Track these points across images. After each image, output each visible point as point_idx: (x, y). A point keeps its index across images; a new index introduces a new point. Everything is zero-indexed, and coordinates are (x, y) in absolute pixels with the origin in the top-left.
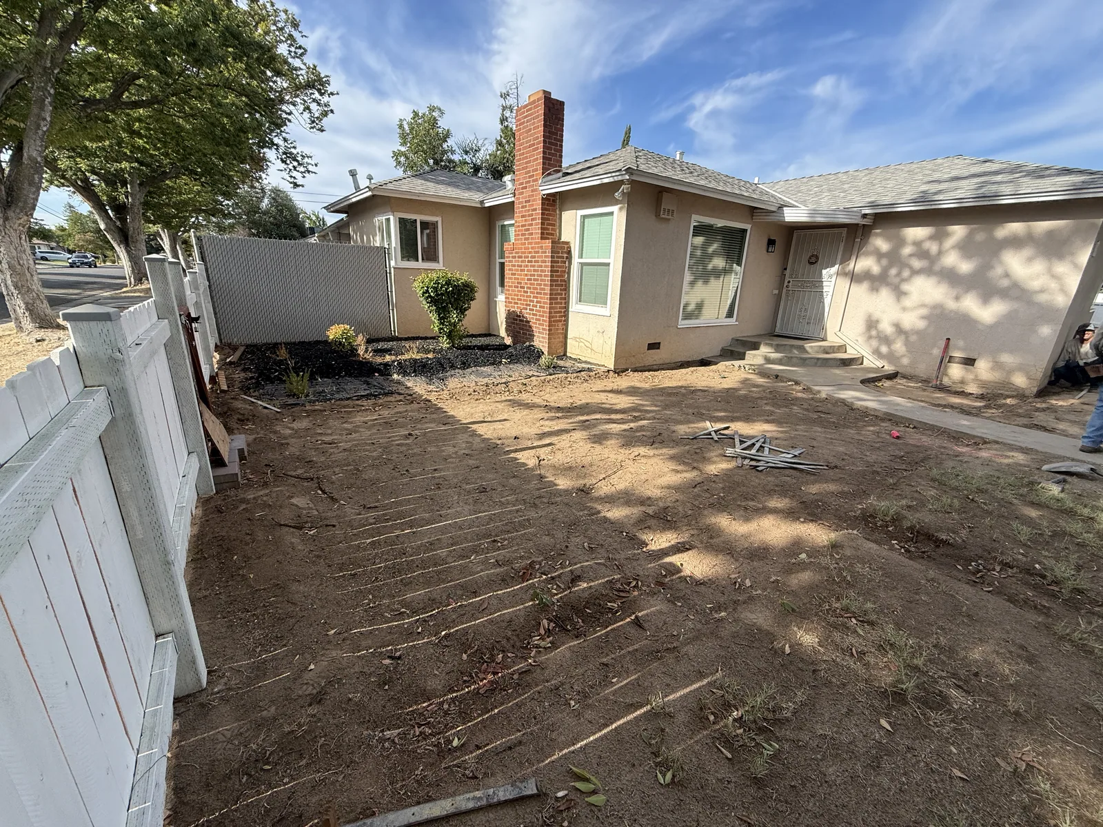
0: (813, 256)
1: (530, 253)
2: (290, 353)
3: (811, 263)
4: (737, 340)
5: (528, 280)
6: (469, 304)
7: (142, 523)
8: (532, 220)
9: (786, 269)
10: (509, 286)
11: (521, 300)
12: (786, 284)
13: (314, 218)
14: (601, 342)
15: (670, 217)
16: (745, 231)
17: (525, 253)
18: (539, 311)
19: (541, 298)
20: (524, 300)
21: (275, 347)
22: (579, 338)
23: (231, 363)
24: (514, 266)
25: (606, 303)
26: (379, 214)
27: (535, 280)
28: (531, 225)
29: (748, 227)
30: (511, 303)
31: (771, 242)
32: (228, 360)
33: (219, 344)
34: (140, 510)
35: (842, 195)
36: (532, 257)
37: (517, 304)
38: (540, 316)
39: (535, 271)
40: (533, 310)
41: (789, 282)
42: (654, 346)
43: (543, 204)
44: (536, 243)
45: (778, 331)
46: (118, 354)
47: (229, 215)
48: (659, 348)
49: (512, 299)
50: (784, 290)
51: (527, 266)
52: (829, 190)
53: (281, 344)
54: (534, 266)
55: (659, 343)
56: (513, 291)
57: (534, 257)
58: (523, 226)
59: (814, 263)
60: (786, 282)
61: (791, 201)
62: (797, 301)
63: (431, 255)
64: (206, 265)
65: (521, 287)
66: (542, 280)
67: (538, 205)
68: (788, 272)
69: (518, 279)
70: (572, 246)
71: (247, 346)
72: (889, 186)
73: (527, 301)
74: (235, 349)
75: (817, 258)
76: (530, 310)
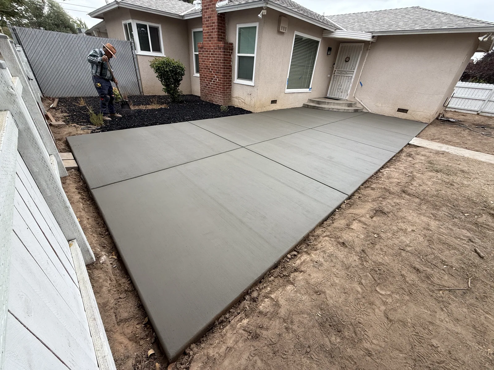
0: (347, 57)
1: (212, 49)
2: (86, 102)
3: (346, 61)
4: (310, 100)
5: (212, 65)
6: (181, 77)
7: (48, 188)
8: (213, 29)
9: (334, 64)
10: (202, 68)
11: (208, 76)
12: (334, 72)
13: (79, 23)
14: (250, 99)
15: (284, 31)
16: (318, 42)
17: (209, 49)
18: (218, 83)
19: (219, 75)
20: (210, 76)
21: (76, 99)
22: (239, 97)
23: (53, 108)
24: (204, 56)
25: (252, 79)
26: (124, 20)
27: (215, 65)
28: (212, 32)
29: (319, 40)
30: (203, 78)
31: (330, 49)
32: (51, 106)
33: (42, 97)
34: (46, 182)
35: (364, 25)
36: (213, 52)
37: (206, 78)
38: (219, 85)
39: (215, 60)
40: (215, 82)
41: (335, 71)
42: (274, 102)
43: (218, 19)
44: (215, 43)
45: (328, 95)
46: (12, 90)
47: (23, 17)
48: (276, 103)
49: (203, 75)
50: (333, 76)
51: (211, 57)
52: (358, 22)
53: (80, 98)
54: (214, 57)
55: (276, 100)
56: (203, 71)
57: (214, 52)
58: (207, 32)
59: (348, 61)
60: (334, 71)
61: (340, 27)
62: (338, 81)
63: (157, 48)
64: (23, 47)
65: (208, 69)
66: (219, 65)
67: (215, 19)
68: (335, 66)
69: (206, 64)
70: (234, 45)
71: (60, 98)
72: (386, 21)
73: (211, 77)
74: (53, 100)
75: (349, 58)
76: (213, 81)
